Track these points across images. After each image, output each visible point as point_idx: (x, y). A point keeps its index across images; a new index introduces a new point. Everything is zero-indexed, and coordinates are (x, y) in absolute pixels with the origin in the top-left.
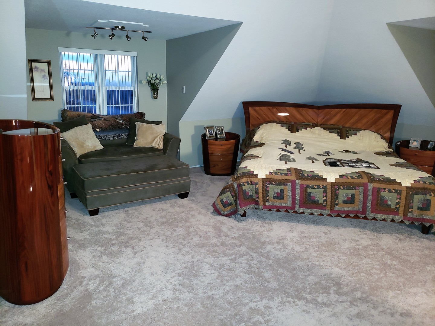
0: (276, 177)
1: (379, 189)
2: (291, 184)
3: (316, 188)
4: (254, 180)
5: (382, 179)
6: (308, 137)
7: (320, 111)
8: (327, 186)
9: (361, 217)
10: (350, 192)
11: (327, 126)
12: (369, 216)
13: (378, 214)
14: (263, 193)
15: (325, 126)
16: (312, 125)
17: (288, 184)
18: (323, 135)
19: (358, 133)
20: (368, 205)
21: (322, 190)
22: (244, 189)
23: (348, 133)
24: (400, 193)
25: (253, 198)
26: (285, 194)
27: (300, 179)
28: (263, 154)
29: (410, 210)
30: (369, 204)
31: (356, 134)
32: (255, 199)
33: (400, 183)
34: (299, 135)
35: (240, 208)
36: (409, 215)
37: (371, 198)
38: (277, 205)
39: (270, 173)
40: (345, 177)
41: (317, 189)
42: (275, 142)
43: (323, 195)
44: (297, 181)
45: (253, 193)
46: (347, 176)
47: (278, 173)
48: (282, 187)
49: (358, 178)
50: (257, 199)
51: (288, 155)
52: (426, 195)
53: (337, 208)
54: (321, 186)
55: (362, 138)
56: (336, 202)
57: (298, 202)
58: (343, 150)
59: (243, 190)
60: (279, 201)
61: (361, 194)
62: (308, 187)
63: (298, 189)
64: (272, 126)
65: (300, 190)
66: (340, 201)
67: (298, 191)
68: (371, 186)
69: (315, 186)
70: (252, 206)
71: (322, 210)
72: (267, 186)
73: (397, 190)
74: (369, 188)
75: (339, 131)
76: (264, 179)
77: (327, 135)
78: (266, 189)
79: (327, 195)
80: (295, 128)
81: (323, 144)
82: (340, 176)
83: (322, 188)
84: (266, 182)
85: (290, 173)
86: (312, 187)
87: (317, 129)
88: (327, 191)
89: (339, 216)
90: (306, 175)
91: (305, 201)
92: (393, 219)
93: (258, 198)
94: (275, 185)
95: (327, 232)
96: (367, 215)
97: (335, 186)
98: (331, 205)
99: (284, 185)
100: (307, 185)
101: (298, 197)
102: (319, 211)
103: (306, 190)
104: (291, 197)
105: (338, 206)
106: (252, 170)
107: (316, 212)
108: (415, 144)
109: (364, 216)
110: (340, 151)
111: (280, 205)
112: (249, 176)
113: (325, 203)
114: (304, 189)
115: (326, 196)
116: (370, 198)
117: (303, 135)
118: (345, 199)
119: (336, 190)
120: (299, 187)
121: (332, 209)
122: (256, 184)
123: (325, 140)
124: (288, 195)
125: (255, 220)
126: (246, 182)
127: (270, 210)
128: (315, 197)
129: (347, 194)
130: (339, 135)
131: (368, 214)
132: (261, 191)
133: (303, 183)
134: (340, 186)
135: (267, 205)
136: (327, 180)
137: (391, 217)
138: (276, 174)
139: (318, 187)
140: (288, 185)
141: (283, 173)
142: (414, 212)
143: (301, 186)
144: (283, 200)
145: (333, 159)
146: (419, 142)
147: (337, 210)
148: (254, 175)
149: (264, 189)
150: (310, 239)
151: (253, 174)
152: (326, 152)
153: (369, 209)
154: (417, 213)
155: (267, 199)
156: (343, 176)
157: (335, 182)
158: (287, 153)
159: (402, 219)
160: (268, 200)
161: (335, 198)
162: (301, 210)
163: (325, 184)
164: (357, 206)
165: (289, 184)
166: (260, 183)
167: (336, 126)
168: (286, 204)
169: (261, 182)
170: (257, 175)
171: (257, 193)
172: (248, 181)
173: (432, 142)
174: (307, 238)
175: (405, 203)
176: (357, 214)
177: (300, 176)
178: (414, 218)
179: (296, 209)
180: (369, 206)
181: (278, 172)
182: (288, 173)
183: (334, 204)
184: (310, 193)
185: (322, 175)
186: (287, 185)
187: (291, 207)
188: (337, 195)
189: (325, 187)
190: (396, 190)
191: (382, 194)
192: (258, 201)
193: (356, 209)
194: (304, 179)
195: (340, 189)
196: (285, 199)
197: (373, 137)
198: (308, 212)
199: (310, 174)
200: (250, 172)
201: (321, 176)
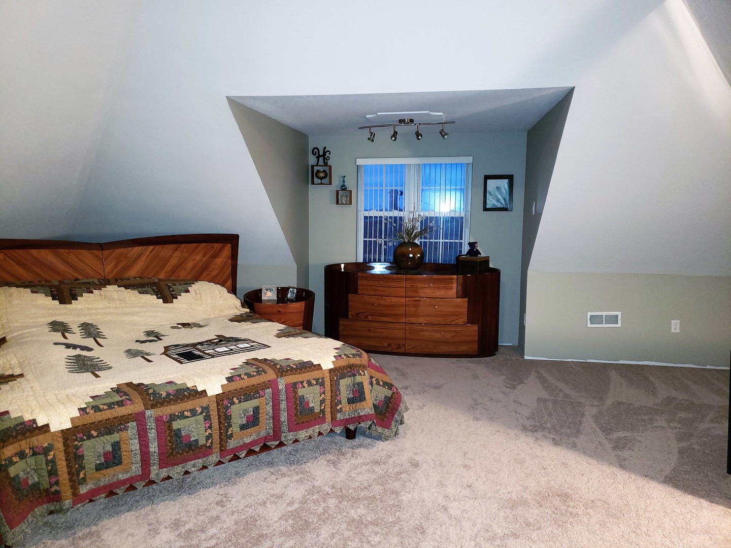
0: (99, 417)
1: (294, 385)
2: (135, 424)
3: (188, 417)
4: (41, 441)
5: (293, 365)
6: (101, 309)
7: (106, 252)
8: (208, 405)
9: (273, 447)
10: (250, 405)
11: (129, 282)
12: (287, 441)
13: (301, 432)
14: (68, 466)
15: (125, 282)
16: (98, 283)
17: (129, 424)
18: (128, 300)
19: (190, 288)
20: (282, 419)
21: (201, 418)
22: (12, 475)
23: (173, 291)
24: (322, 384)
25: (42, 488)
26: (125, 451)
27: (153, 406)
28: (21, 365)
29: (338, 408)
30: (284, 417)
31: (188, 291)
32: (47, 491)
33: (319, 365)
34: (79, 307)
35: (11, 528)
36: (339, 416)
37: (286, 405)
38: (107, 483)
39: (82, 412)
40: (238, 378)
41: (191, 417)
42: (33, 330)
43: (205, 427)
44: (148, 413)
45: (39, 475)
46: (241, 375)
47: (101, 407)
48: (116, 437)
49: (259, 373)
50: (55, 488)
51: (86, 356)
52: (354, 375)
53: (232, 444)
54: (197, 409)
55: (199, 296)
56: (229, 433)
57: (155, 459)
58: (178, 324)
59: (10, 478)
60: (110, 471)
61: (267, 404)
62: (173, 418)
63: (153, 430)
64: (11, 295)
65: (157, 431)
66: (235, 429)
67: (152, 434)
68: (282, 384)
69: (186, 413)
70: (38, 511)
71: (205, 459)
72: (77, 448)
73: (319, 379)
74: (280, 387)
75: (155, 288)
76: (67, 430)
77: (136, 299)
78: (75, 454)
79: (211, 423)
80: (66, 293)
81: (135, 318)
82: (228, 379)
83: (201, 413)
84: (75, 435)
85: (128, 399)
86: (182, 416)
87: (111, 289)
88: (209, 416)
89: (236, 458)
90: (164, 394)
91: (170, 451)
92: (319, 432)
93: (57, 483)
94: (97, 436)
95: (222, 501)
96: (283, 439)
97: (223, 400)
98: (220, 442)
99: (121, 430)
100: (171, 415)
101: (154, 447)
102: (199, 462)
103: (170, 427)
104: (138, 452)
105: (232, 440)
106: (27, 417)
107: (194, 466)
108: (269, 296)
109: (277, 443)
110: (173, 327)
111: (115, 480)
112: (23, 434)
113: (210, 441)
114: (164, 425)
115: (210, 427)
116: (283, 405)
117: (90, 306)
118: (244, 421)
119: (227, 408)
120: (153, 425)
121: (223, 450)
122: (46, 451)
123: (138, 310)
124: (132, 451)
125: (50, 542)
126: (16, 454)
127: (91, 501)
128: (189, 436)
129: (245, 411)
130: (159, 296)
131: (285, 437)
132: (64, 463)
133: (161, 414)
134: (233, 398)
135: (82, 492)
136: (206, 393)
137: (317, 429)
138: (96, 409)
139: (193, 412)
140: (128, 427)
141: (113, 403)
142: (344, 409)
143: (158, 420)
144: (120, 466)
145: (178, 345)
146: (275, 291)
147: (231, 447)
148: (37, 428)
149: (72, 455)
150: (202, 531)
151: (35, 426)
152: (149, 333)
153: (285, 428)
154: (348, 408)
155: (82, 476)
156: (233, 376)
157: (223, 393)
158: (78, 352)
159: (331, 427)
160: (84, 479)
161: (226, 424)
162: (164, 473)
163: (204, 402)
164: (265, 428)
165: (132, 425)
166: (60, 445)
167: (146, 280)
168: (127, 472)
169: (61, 440)
170: (47, 426)
171: (53, 473)
172: (23, 448)
173: (291, 289)
174: (196, 531)
175: (331, 398)
176: (265, 444)
177: (152, 398)
178: (347, 420)
179: (153, 476)
180: (284, 422)
181: (98, 402)
182: (123, 401)
183: (225, 437)
184: (179, 430)
185: (195, 386)
186: (126, 429)
187: (139, 475)
188: (228, 418)
189: (206, 409)
190: (317, 380)
191: (301, 392)
192: (57, 493)
193: (263, 434)
194: (162, 404)
195: (234, 403)
196: (125, 461)
197: (217, 292)
198: (177, 473)
199: (171, 389)
200: (23, 423)
201: (194, 388)
